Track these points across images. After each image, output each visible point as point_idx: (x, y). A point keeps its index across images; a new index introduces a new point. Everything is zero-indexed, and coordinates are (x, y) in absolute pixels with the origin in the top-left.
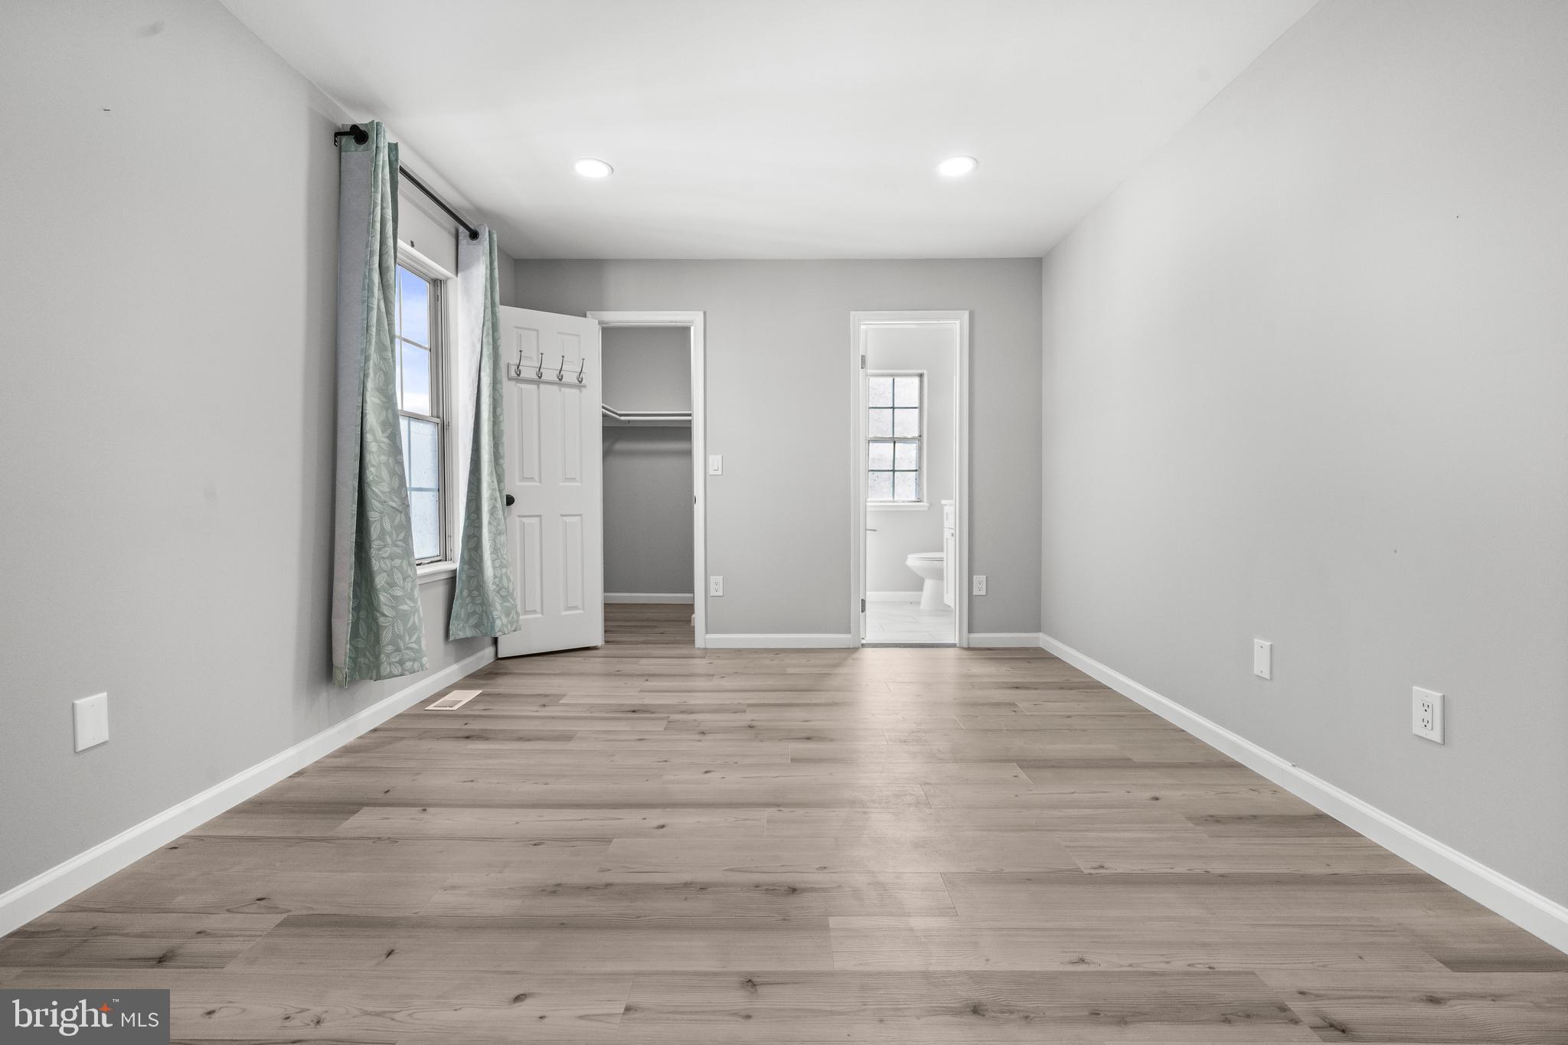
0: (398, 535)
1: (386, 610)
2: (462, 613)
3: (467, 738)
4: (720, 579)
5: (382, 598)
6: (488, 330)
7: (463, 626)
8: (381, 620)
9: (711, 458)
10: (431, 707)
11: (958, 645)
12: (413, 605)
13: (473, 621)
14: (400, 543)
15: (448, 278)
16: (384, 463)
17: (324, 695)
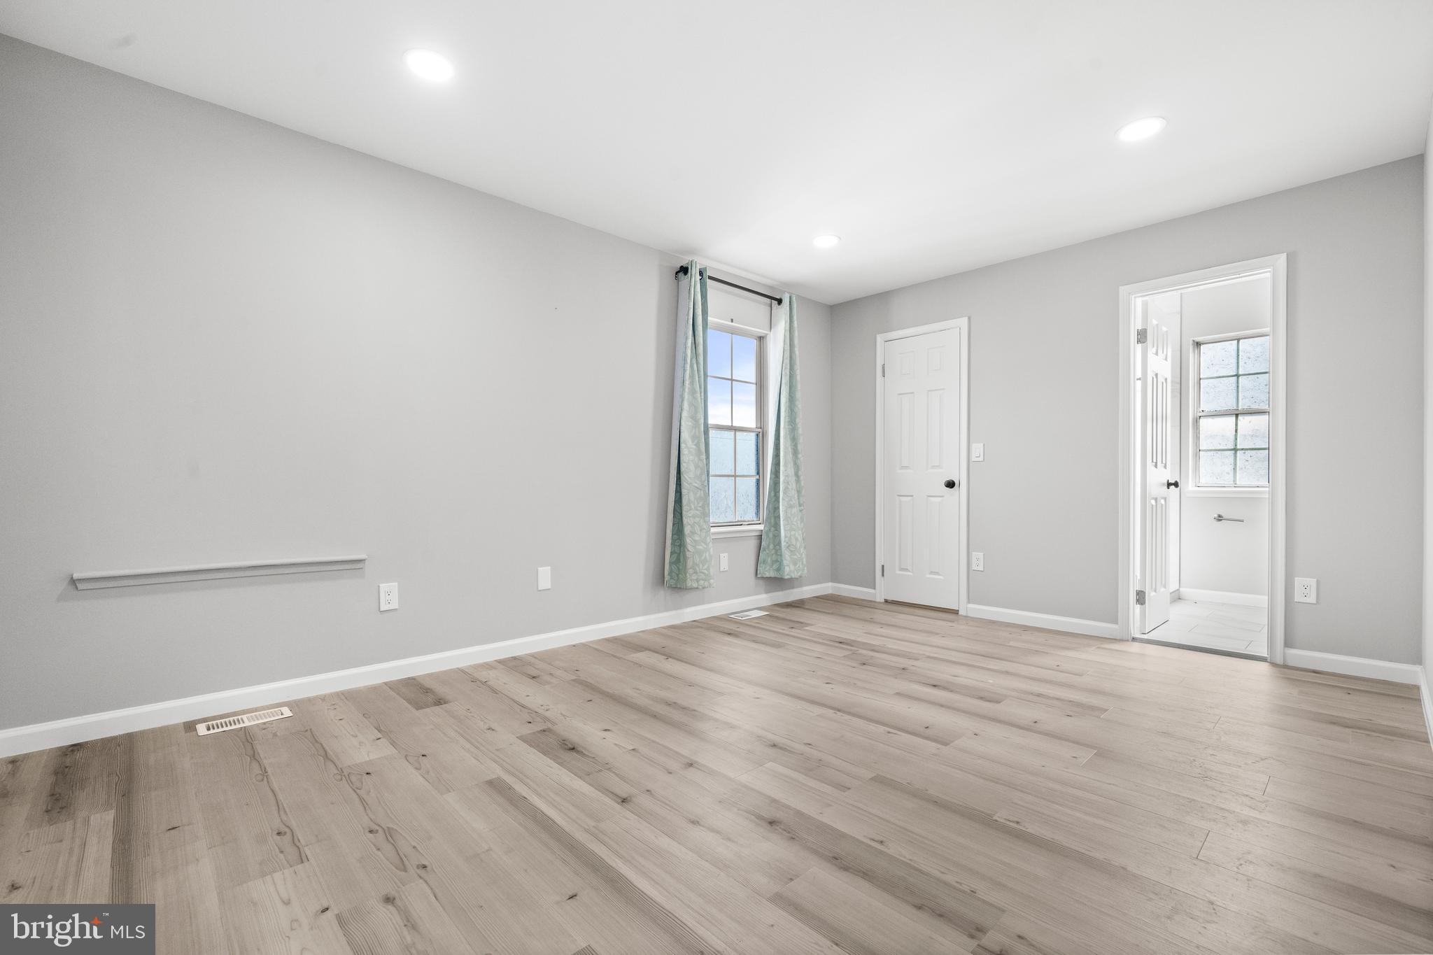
0: (698, 503)
1: (689, 547)
2: (769, 560)
3: (729, 634)
4: (981, 555)
5: (688, 540)
6: (786, 365)
7: (769, 569)
8: (687, 553)
9: (974, 446)
10: (732, 616)
11: (1269, 660)
12: (705, 546)
13: (775, 566)
14: (699, 508)
15: (767, 334)
16: (692, 461)
17: (662, 594)
